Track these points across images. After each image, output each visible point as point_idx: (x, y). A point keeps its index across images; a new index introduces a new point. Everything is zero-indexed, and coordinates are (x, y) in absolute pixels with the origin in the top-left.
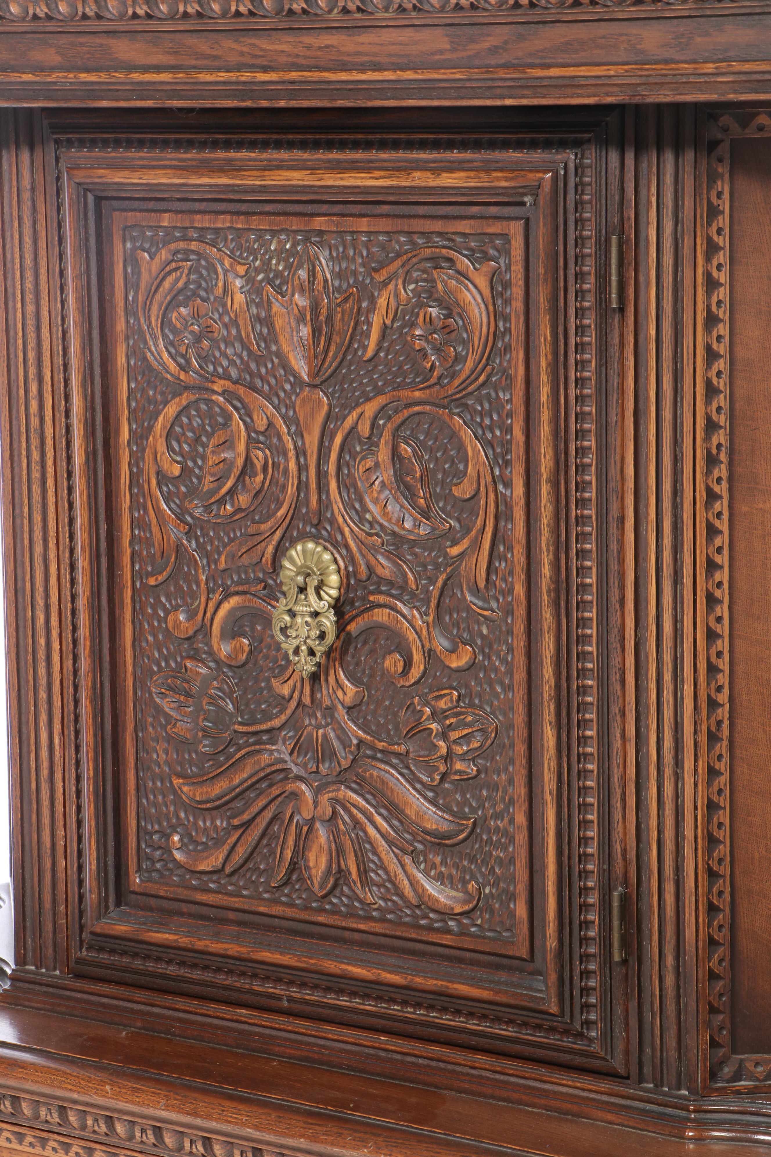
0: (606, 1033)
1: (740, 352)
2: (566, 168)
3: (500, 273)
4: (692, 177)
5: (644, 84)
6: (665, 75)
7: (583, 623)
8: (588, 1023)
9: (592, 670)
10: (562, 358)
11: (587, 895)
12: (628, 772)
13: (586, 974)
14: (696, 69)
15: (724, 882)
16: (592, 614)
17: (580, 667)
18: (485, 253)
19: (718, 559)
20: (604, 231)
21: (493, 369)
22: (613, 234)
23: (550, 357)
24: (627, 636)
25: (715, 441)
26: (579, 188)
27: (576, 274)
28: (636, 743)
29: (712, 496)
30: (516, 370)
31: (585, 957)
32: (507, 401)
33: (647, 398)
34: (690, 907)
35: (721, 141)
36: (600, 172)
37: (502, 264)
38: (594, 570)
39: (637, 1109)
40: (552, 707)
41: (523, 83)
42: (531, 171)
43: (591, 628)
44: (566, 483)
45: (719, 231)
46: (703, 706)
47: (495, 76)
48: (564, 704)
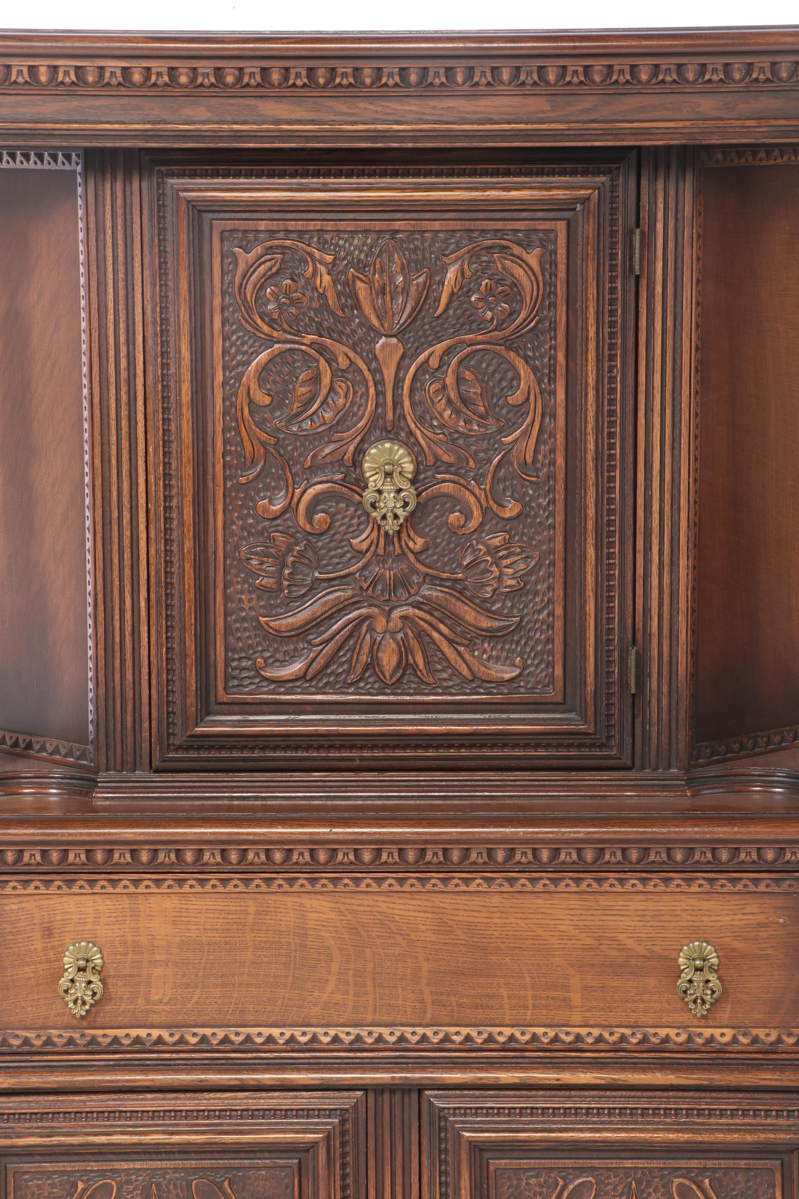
1: (705, 301)
2: (604, 186)
4: (691, 191)
8: (609, 737)
9: (614, 509)
10: (601, 309)
11: (609, 656)
12: (638, 572)
13: (608, 706)
14: (742, 123)
15: (695, 636)
16: (615, 473)
17: (608, 507)
21: (541, 318)
24: (639, 485)
27: (609, 255)
30: (560, 320)
31: (607, 695)
34: (682, 652)
38: (618, 444)
41: (610, 132)
48: (599, 532)
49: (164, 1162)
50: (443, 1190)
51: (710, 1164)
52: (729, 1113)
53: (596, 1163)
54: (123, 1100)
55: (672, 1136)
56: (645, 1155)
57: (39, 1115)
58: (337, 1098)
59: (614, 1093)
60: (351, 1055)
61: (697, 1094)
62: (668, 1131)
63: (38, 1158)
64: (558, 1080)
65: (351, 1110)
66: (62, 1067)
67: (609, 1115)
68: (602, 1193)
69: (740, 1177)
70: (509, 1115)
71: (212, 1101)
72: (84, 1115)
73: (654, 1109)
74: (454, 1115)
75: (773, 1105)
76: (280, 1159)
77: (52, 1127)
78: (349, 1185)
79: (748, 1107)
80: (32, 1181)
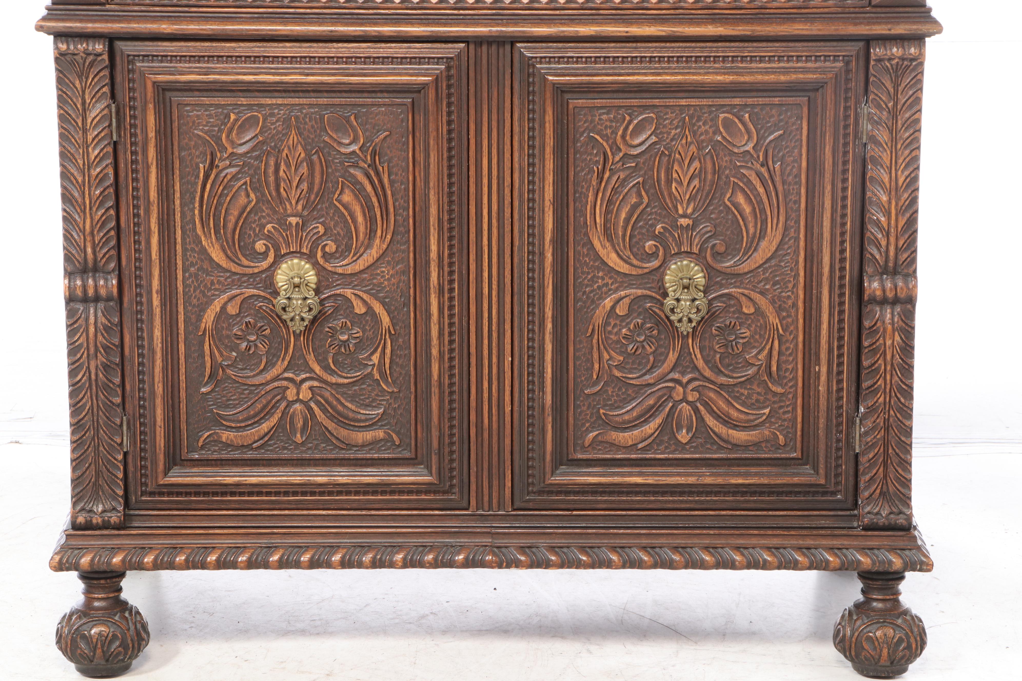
49: (301, 100)
50: (531, 125)
51: (750, 101)
52: (767, 59)
53: (656, 102)
54: (266, 47)
55: (719, 78)
56: (697, 95)
57: (197, 58)
58: (444, 48)
59: (673, 45)
60: (456, 12)
61: (741, 44)
62: (717, 74)
63: (197, 93)
64: (627, 32)
65: (455, 58)
66: (215, 17)
67: (668, 62)
68: (661, 127)
69: (774, 112)
70: (586, 63)
71: (340, 50)
72: (234, 59)
73: (706, 57)
74: (541, 63)
75: (803, 51)
76: (397, 98)
77: (208, 68)
78: (454, 121)
79: (782, 54)
80: (192, 112)
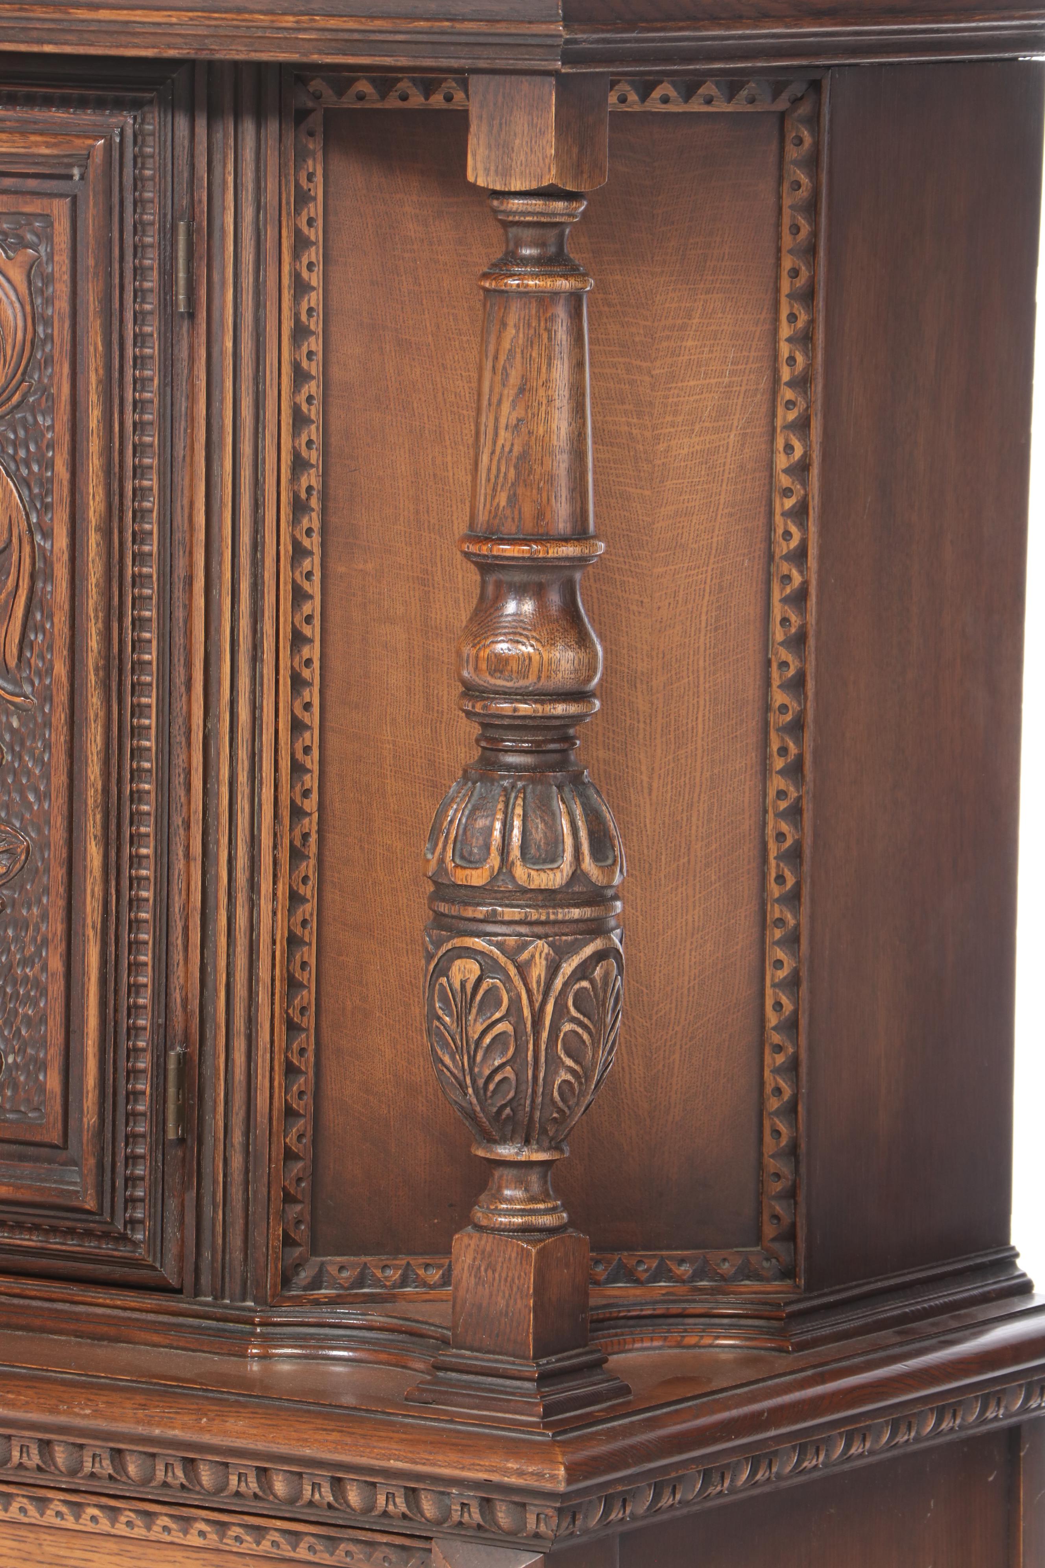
0: (155, 1233)
1: (336, 373)
2: (122, 134)
3: (40, 264)
4: (277, 153)
5: (213, 36)
6: (238, 27)
7: (139, 710)
8: (132, 1222)
9: (149, 771)
10: (116, 375)
11: (136, 1059)
12: (192, 899)
13: (132, 1159)
14: (273, 21)
15: (308, 1037)
16: (150, 700)
17: (135, 765)
18: (21, 238)
19: (307, 631)
20: (169, 217)
21: (30, 387)
22: (181, 219)
23: (101, 372)
24: (194, 727)
25: (304, 482)
26: (139, 160)
27: (135, 269)
28: (203, 863)
29: (299, 552)
30: (59, 389)
31: (131, 1138)
32: (48, 428)
33: (222, 427)
34: (263, 1067)
35: (312, 110)
36: (165, 141)
37: (43, 253)
38: (154, 643)
39: (191, 1326)
40: (98, 817)
41: (66, 25)
42: (78, 136)
43: (150, 718)
44: (121, 532)
45: (310, 222)
46: (285, 813)
47: (31, 15)
48: (114, 813)
